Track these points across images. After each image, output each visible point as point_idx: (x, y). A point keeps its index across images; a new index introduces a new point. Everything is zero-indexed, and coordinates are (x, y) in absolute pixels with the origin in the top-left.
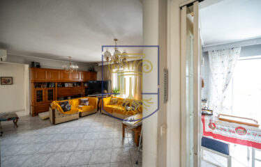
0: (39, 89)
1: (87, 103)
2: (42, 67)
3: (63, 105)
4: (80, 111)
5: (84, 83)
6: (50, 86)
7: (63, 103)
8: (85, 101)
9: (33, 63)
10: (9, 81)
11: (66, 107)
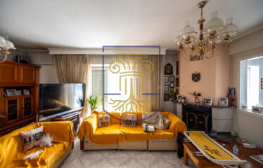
1: (47, 140)
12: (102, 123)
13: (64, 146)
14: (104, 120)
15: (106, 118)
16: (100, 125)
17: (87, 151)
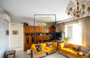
0: (27, 37)
1: (51, 46)
2: (29, 25)
3: (37, 47)
4: (47, 51)
5: (49, 33)
6: (33, 35)
7: (38, 46)
8: (50, 45)
9: (25, 23)
10: (16, 32)
11: (39, 49)
12: (66, 46)
13: (53, 49)
14: (67, 46)
15: (68, 45)
16: (65, 47)
17: (60, 53)
